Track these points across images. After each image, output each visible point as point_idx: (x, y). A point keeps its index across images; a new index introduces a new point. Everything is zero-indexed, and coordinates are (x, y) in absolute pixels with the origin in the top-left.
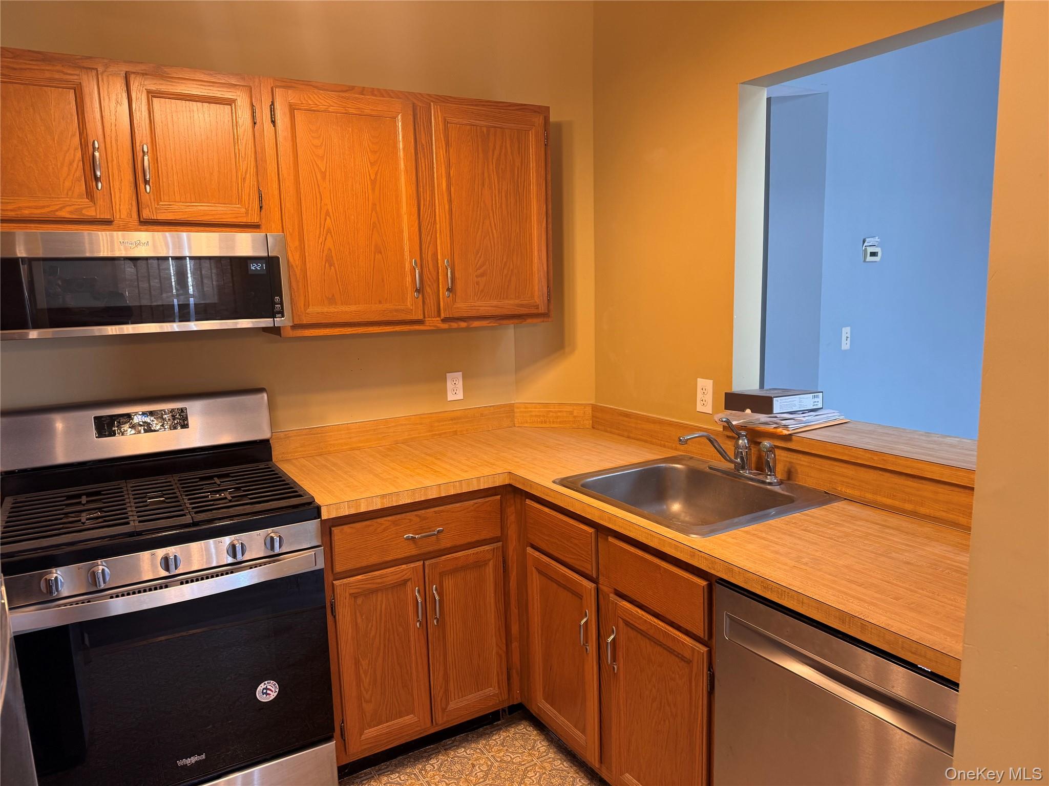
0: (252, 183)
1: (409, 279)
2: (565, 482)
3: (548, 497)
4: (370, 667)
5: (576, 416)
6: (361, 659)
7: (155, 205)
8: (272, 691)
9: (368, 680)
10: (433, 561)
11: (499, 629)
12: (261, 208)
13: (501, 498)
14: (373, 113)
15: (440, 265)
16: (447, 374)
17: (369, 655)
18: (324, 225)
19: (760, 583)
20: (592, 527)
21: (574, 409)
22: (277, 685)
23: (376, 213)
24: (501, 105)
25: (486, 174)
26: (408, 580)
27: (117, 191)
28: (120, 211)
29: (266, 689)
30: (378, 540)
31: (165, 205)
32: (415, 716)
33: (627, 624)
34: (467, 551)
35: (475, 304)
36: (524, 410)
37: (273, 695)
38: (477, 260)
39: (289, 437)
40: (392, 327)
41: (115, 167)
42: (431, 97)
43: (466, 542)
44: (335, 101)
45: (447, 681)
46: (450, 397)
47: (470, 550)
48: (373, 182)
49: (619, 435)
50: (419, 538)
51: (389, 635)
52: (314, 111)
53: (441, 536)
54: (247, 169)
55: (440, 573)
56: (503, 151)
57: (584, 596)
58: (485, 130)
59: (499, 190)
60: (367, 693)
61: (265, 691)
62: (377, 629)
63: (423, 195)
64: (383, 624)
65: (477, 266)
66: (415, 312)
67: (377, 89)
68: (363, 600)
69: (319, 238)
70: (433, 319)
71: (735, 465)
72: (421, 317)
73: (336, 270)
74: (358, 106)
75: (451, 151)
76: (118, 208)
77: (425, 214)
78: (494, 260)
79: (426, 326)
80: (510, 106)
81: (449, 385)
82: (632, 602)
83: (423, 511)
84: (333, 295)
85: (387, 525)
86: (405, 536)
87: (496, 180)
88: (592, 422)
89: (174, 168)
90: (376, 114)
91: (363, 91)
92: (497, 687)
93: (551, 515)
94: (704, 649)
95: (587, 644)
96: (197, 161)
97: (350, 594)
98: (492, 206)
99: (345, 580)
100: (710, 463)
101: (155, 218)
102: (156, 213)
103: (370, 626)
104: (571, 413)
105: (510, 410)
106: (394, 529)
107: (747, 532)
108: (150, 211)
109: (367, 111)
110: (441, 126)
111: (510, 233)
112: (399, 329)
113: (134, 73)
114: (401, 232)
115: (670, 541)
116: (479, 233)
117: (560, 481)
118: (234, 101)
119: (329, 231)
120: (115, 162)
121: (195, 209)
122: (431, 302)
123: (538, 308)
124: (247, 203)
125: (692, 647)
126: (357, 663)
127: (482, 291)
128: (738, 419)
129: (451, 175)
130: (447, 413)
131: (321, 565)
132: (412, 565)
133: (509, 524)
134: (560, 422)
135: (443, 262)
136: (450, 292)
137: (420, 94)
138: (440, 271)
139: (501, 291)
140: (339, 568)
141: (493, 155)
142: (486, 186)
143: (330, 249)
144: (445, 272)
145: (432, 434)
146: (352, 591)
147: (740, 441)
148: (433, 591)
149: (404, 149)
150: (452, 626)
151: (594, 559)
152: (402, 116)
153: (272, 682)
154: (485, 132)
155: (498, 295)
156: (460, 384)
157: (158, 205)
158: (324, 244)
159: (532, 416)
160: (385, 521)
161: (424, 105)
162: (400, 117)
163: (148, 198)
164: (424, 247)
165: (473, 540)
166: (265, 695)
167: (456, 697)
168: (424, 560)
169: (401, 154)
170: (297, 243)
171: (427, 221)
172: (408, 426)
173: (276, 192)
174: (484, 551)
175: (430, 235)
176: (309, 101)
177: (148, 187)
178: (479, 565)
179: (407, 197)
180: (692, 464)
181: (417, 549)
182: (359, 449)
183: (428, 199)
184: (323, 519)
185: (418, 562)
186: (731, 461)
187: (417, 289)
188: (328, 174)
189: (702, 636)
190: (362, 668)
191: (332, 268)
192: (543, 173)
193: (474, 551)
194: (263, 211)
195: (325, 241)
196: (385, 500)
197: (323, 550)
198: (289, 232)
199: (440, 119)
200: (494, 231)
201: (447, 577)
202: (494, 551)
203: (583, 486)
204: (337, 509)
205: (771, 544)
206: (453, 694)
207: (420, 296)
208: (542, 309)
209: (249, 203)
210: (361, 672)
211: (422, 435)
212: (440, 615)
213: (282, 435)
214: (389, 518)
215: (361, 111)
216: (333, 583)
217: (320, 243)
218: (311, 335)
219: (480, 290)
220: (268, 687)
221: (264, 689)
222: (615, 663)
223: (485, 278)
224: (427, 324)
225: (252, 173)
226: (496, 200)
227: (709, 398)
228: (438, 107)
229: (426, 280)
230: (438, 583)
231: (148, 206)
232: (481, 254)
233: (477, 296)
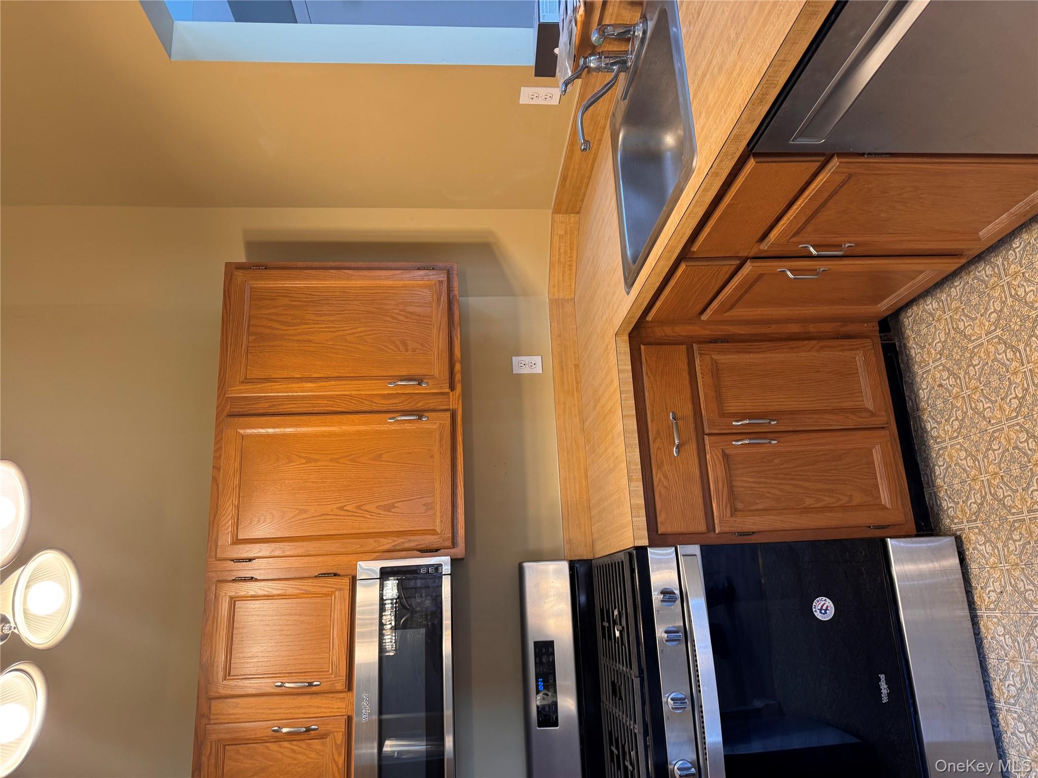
0: (310, 584)
1: (408, 426)
2: (629, 283)
3: (643, 304)
4: (813, 496)
5: (565, 232)
6: (804, 505)
7: (332, 677)
8: (825, 604)
9: (827, 499)
10: (705, 424)
11: (792, 348)
12: (335, 575)
13: (643, 345)
14: (238, 459)
15: (394, 392)
16: (514, 373)
17: (800, 497)
18: (352, 512)
19: (754, 107)
20: (680, 263)
21: (557, 234)
22: (818, 599)
23: (340, 458)
24: (225, 319)
25: (298, 338)
26: (723, 452)
27: (319, 710)
28: (339, 708)
29: (821, 610)
30: (677, 484)
31: (332, 668)
32: (875, 447)
33: (798, 233)
34: (699, 385)
35: (436, 354)
36: (556, 288)
37: (829, 603)
38: (389, 350)
39: (569, 540)
40: (458, 444)
41: (297, 711)
42: (220, 394)
43: (688, 386)
44: (227, 499)
45: (842, 410)
46: (538, 370)
47: (699, 381)
48: (309, 460)
49: (587, 187)
50: (679, 439)
51: (782, 474)
52: (238, 519)
53: (679, 415)
54: (298, 588)
55: (720, 417)
56: (272, 317)
57: (760, 272)
58: (252, 338)
59: (315, 324)
60: (841, 500)
61: (823, 611)
62: (772, 487)
63: (322, 407)
64: (768, 481)
65: (395, 350)
66: (443, 420)
67: (214, 453)
68: (738, 501)
69: (366, 518)
70: (451, 401)
71: (621, 72)
72: (448, 414)
73: (399, 502)
74: (231, 474)
75: (274, 376)
76: (335, 710)
77: (342, 406)
78: (389, 331)
79: (458, 409)
80: (226, 309)
81: (525, 371)
82: (771, 228)
83: (650, 434)
84: (424, 505)
85: (662, 474)
86: (675, 455)
87: (304, 326)
88: (573, 213)
89: (297, 657)
90: (239, 453)
91: (217, 468)
92: (856, 352)
93: (664, 301)
94: (835, 162)
95: (818, 270)
96: (290, 635)
97: (731, 516)
98: (332, 332)
99: (716, 521)
100: (619, 98)
101: (345, 677)
102: (339, 676)
103: (770, 495)
104: (561, 237)
105: (556, 304)
106: (666, 468)
107: (695, 95)
108: (338, 683)
109: (237, 465)
110: (249, 386)
111: (360, 312)
112: (460, 437)
113: (207, 693)
114: (359, 432)
115: (698, 195)
116: (360, 347)
117: (627, 287)
118: (231, 598)
119: (359, 507)
120: (292, 711)
121: (336, 641)
122: (433, 403)
123: (442, 281)
124: (330, 590)
125: (831, 174)
126: (807, 510)
127: (422, 345)
128: (565, 68)
129: (300, 376)
130: (555, 375)
131: (695, 549)
132: (708, 447)
133: (674, 334)
134: (571, 250)
135: (391, 388)
136: (422, 381)
137: (217, 408)
138: (400, 392)
139: (423, 323)
140: (702, 528)
141: (277, 329)
142: (311, 338)
143: (377, 507)
144: (401, 386)
145: (577, 391)
146: (729, 514)
147: (592, 65)
148: (739, 425)
149: (273, 428)
150: (779, 403)
151: (718, 263)
152: (240, 429)
153: (814, 604)
154: (254, 337)
155: (428, 327)
156: (525, 359)
157: (332, 674)
158: (372, 512)
159: (563, 280)
160: (657, 477)
161: (229, 403)
162: (242, 431)
163: (325, 684)
164: (375, 408)
165: (687, 377)
166: (828, 612)
167: (860, 399)
168: (704, 434)
169: (278, 430)
170: (372, 540)
171: (349, 403)
172: (566, 418)
173: (320, 559)
174: (701, 365)
175: (363, 401)
176: (228, 525)
177: (315, 683)
178: (716, 372)
179: (324, 426)
180: (619, 118)
181: (690, 442)
182: (586, 470)
183: (325, 402)
184: (648, 545)
185: (705, 440)
186: (616, 77)
187: (418, 419)
188: (301, 507)
189: (819, 164)
190: (814, 504)
191: (396, 505)
192: (294, 272)
193: (699, 377)
194: (338, 572)
195: (369, 512)
196: (634, 477)
197: (681, 546)
198: (359, 548)
199: (242, 388)
200: (358, 330)
201: (725, 408)
202: (703, 354)
203: (634, 262)
204: (639, 529)
205: (710, 70)
206: (858, 403)
207: (426, 414)
208: (443, 277)
209: (331, 587)
210: (819, 505)
211: (576, 403)
212: (766, 419)
213: (567, 546)
214: (654, 471)
215: (237, 471)
216: (718, 534)
217: (371, 517)
218: (464, 527)
219: (421, 348)
220: (819, 608)
221: (821, 613)
222: (843, 246)
223: (408, 342)
224: (456, 406)
225: (300, 584)
226: (325, 328)
227: (542, 91)
228: (229, 389)
229: (410, 406)
230: (729, 419)
231: (332, 684)
232: (383, 345)
233: (428, 351)
